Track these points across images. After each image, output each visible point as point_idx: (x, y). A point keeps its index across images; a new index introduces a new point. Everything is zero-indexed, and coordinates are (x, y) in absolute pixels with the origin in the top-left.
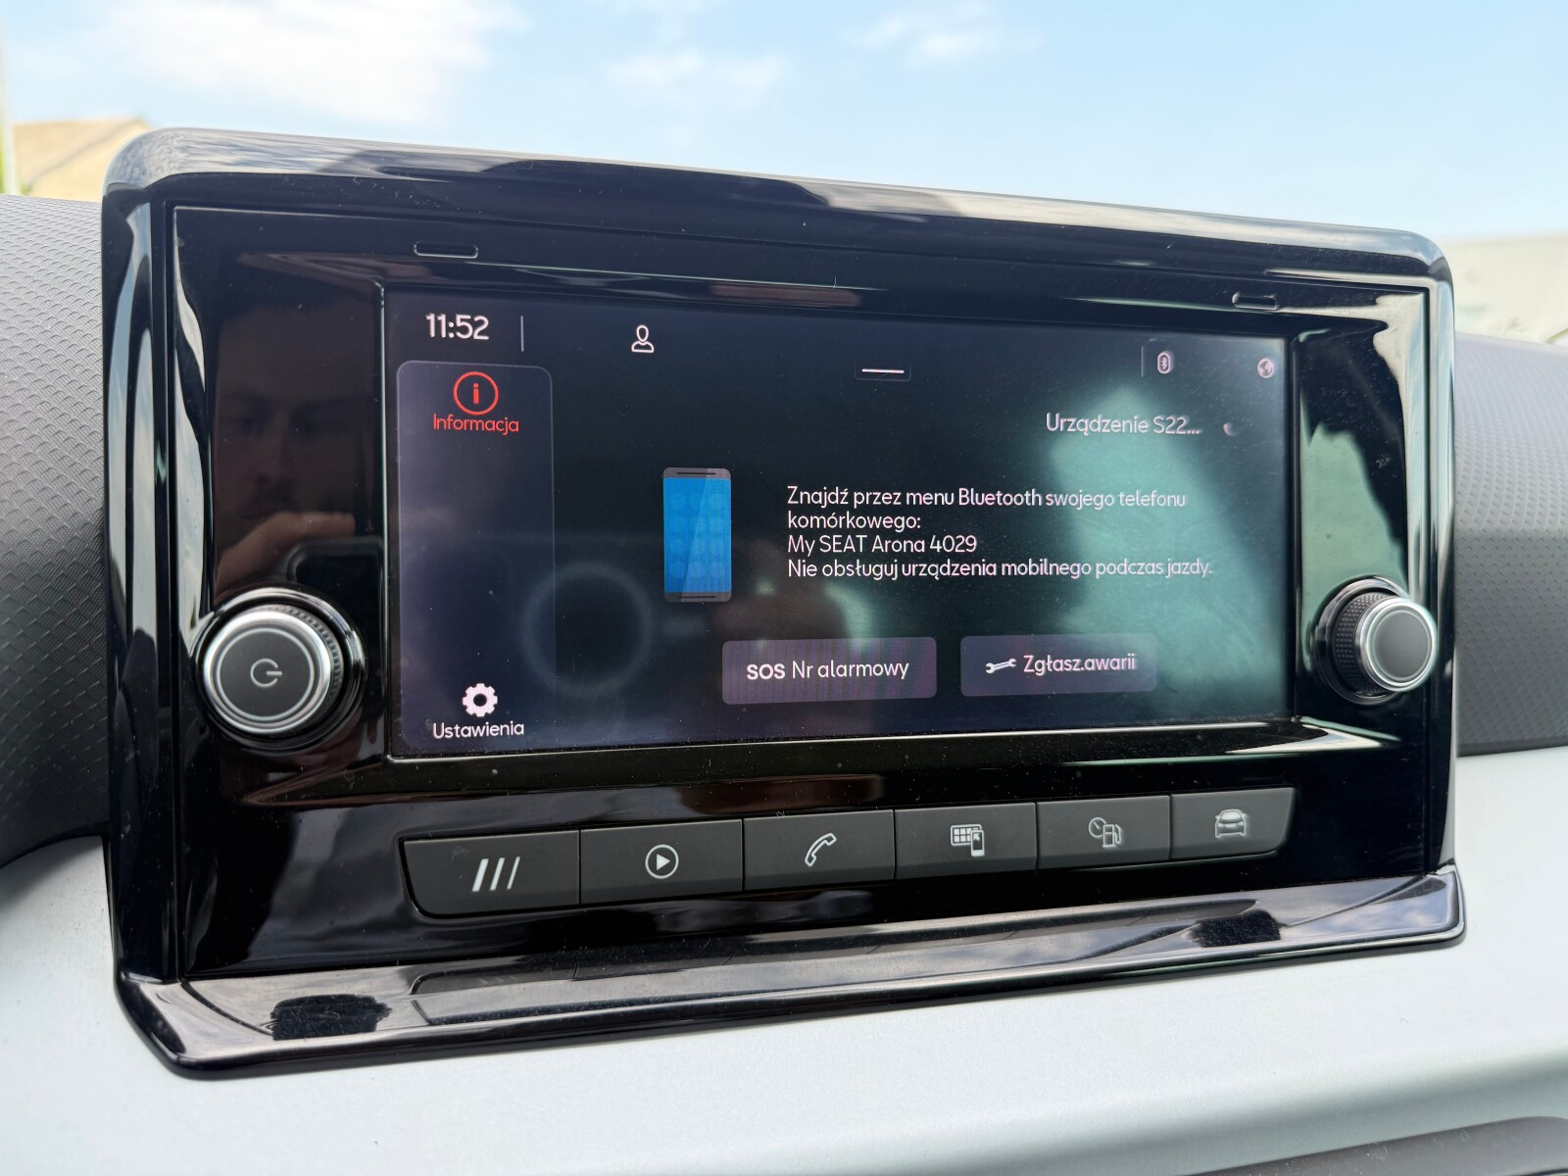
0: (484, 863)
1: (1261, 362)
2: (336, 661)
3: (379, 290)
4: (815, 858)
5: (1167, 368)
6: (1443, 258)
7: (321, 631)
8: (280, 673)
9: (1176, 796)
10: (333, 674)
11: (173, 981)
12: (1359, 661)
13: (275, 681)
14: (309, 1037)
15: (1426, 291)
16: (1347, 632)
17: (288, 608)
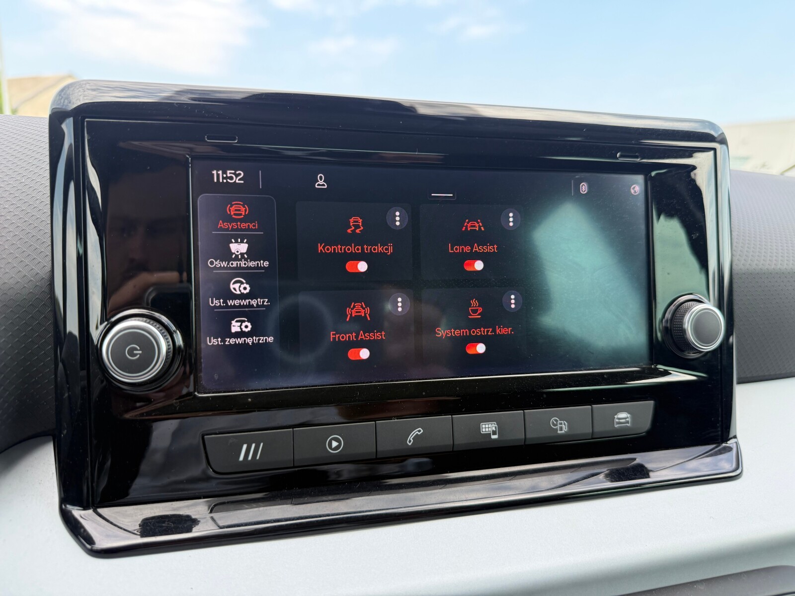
0: (245, 446)
1: (632, 187)
2: (169, 345)
3: (188, 159)
4: (412, 441)
5: (585, 191)
6: (723, 133)
7: (161, 330)
8: (140, 352)
9: (594, 406)
10: (167, 352)
11: (89, 509)
12: (685, 336)
13: (138, 356)
14: (158, 536)
15: (714, 149)
16: (679, 322)
17: (145, 319)
